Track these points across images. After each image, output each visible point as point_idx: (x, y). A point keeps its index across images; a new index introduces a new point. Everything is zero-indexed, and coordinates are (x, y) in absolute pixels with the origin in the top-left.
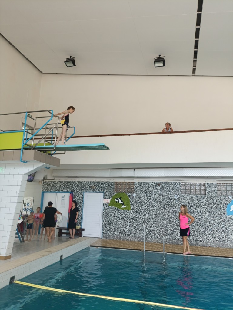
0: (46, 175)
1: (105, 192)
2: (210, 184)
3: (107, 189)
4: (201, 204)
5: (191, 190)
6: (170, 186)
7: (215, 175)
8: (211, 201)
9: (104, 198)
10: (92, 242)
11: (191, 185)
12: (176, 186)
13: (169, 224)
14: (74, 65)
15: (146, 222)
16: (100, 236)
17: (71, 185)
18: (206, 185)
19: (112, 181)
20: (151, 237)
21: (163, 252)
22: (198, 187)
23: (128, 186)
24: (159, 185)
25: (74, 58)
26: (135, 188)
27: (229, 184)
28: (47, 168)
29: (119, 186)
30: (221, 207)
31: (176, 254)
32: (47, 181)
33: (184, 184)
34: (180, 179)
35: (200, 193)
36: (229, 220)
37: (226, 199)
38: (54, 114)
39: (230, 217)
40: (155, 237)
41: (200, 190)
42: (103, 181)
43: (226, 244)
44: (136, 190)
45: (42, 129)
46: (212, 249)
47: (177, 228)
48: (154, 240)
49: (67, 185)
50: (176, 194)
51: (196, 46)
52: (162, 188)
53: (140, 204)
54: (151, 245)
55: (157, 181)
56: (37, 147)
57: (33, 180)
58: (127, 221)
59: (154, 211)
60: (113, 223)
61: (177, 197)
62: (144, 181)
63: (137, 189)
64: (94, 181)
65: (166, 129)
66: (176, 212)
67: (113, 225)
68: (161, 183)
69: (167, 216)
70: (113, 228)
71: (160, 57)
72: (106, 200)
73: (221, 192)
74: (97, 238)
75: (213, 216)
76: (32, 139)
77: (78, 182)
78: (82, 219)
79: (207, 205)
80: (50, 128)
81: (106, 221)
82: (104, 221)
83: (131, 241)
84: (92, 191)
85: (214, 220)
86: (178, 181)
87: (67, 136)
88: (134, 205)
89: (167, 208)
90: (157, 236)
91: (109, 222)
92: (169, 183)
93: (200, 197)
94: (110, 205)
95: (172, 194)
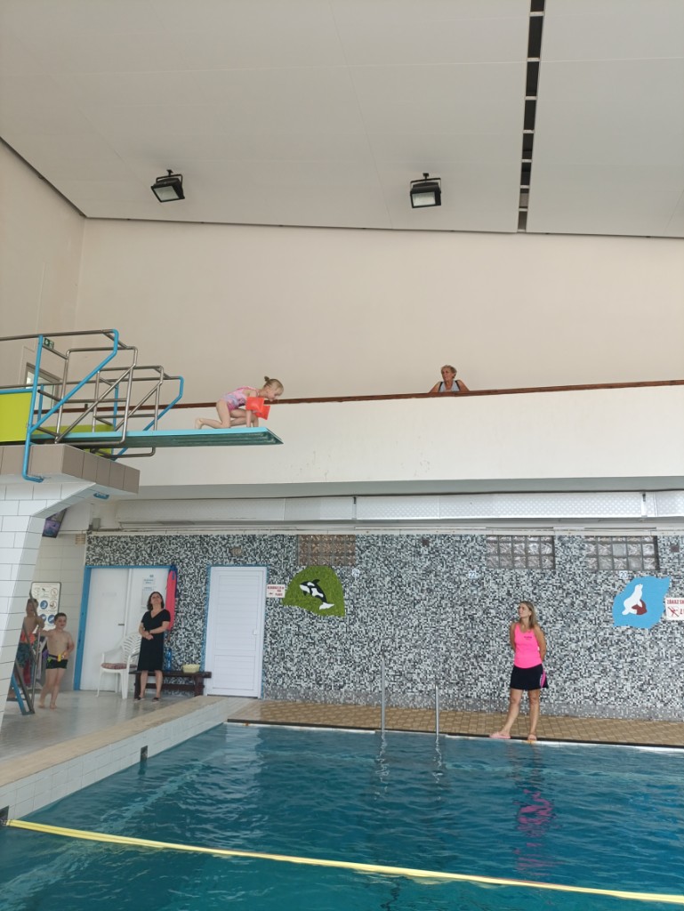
0: (95, 517)
1: (271, 565)
2: (566, 539)
3: (277, 555)
4: (543, 595)
5: (515, 555)
6: (457, 544)
7: (579, 513)
8: (570, 586)
9: (269, 582)
10: (234, 710)
11: (514, 542)
12: (472, 544)
13: (452, 654)
14: (181, 196)
15: (389, 649)
16: (257, 693)
17: (173, 547)
18: (556, 541)
19: (291, 533)
20: (404, 693)
21: (435, 732)
22: (533, 548)
23: (338, 546)
24: (425, 542)
25: (180, 178)
26: (358, 551)
27: (619, 540)
28: (100, 497)
29: (312, 548)
30: (596, 603)
31: (471, 738)
32: (101, 534)
33: (495, 539)
34: (483, 526)
35: (541, 564)
36: (619, 640)
37: (612, 581)
38: (120, 340)
39: (623, 632)
40: (414, 690)
41: (540, 556)
42: (265, 532)
43: (611, 707)
44: (361, 558)
45: (88, 382)
46: (574, 722)
47: (475, 664)
48: (411, 699)
49: (159, 545)
50: (473, 569)
51: (527, 150)
52: (435, 552)
53: (372, 598)
54: (404, 714)
55: (421, 533)
56: (73, 435)
57: (60, 533)
58: (333, 647)
59: (411, 616)
60: (296, 655)
61: (476, 577)
62: (384, 533)
63: (362, 556)
64: (240, 533)
65: (443, 385)
66: (472, 619)
67: (296, 660)
68: (431, 537)
69: (448, 630)
70: (294, 669)
71: (426, 180)
72: (274, 588)
73: (598, 561)
74: (247, 699)
75: (575, 628)
76: (57, 411)
77: (193, 537)
78: (203, 643)
79: (558, 598)
80: (109, 382)
81: (273, 649)
82: (269, 650)
83: (345, 704)
84: (232, 563)
85: (578, 641)
86: (479, 531)
87: (160, 404)
88: (356, 601)
90: (420, 688)
91: (282, 650)
92: (454, 536)
93: (539, 577)
94: (285, 601)
95: (461, 569)
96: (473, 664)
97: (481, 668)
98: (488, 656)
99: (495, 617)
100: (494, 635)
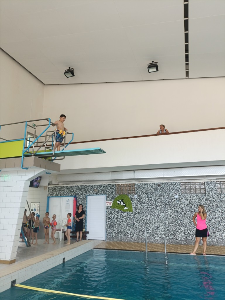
0: (50, 180)
1: (107, 195)
2: (209, 183)
3: (109, 191)
4: (202, 203)
5: (191, 189)
6: (170, 186)
7: (213, 173)
8: (211, 199)
9: (107, 200)
10: (96, 244)
11: (191, 184)
12: (176, 186)
13: (171, 224)
14: (73, 75)
15: (148, 223)
16: (104, 238)
17: (75, 189)
18: (206, 184)
19: (113, 184)
21: (165, 252)
22: (197, 187)
23: (129, 187)
24: (159, 185)
25: (73, 69)
26: (136, 189)
28: (48, 173)
29: (121, 189)
30: (221, 205)
31: (177, 254)
32: (52, 186)
33: (184, 183)
34: (179, 179)
35: (201, 192)
38: (51, 121)
40: (158, 237)
41: (200, 189)
42: (105, 184)
44: (137, 191)
45: (41, 136)
46: (215, 248)
47: (179, 228)
48: (157, 240)
49: (70, 189)
50: (176, 194)
51: (187, 50)
52: (163, 188)
53: (142, 205)
54: (154, 246)
55: (158, 182)
56: (38, 153)
57: (39, 186)
58: (129, 223)
60: (116, 225)
61: (178, 197)
62: (145, 182)
63: (138, 191)
64: (97, 184)
66: (177, 212)
67: (117, 227)
68: (161, 183)
69: (169, 216)
70: (116, 230)
71: (153, 63)
72: (109, 202)
73: (221, 190)
74: (101, 241)
75: (214, 214)
77: (81, 186)
78: (86, 222)
79: (207, 204)
80: (49, 136)
81: (109, 223)
82: (107, 224)
83: (134, 242)
84: (94, 194)
85: (215, 219)
86: (178, 181)
88: (136, 207)
89: (168, 209)
90: (160, 237)
91: (112, 224)
92: (169, 183)
93: (200, 196)
94: (112, 207)
95: (173, 195)
96: (178, 228)
97: (181, 229)
98: (183, 225)
99: (185, 211)
100: (185, 217)
